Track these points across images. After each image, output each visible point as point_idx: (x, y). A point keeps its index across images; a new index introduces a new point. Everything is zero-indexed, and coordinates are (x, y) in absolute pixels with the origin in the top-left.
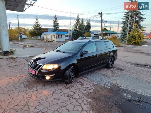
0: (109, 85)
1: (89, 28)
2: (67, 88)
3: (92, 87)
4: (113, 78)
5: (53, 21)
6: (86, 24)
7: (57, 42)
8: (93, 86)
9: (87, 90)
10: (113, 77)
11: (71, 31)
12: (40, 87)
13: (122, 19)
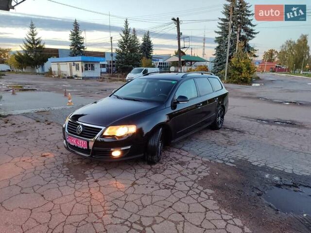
0: (232, 161)
1: (148, 49)
2: (155, 173)
3: (204, 167)
4: (233, 148)
5: (71, 33)
6: (143, 42)
7: (83, 78)
8: (202, 164)
9: (197, 172)
10: (231, 145)
11: (112, 55)
12: (101, 175)
13: (216, 32)
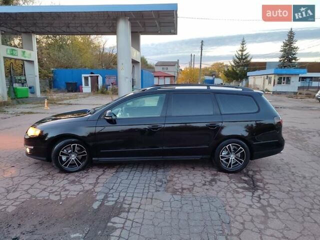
5: (282, 44)
